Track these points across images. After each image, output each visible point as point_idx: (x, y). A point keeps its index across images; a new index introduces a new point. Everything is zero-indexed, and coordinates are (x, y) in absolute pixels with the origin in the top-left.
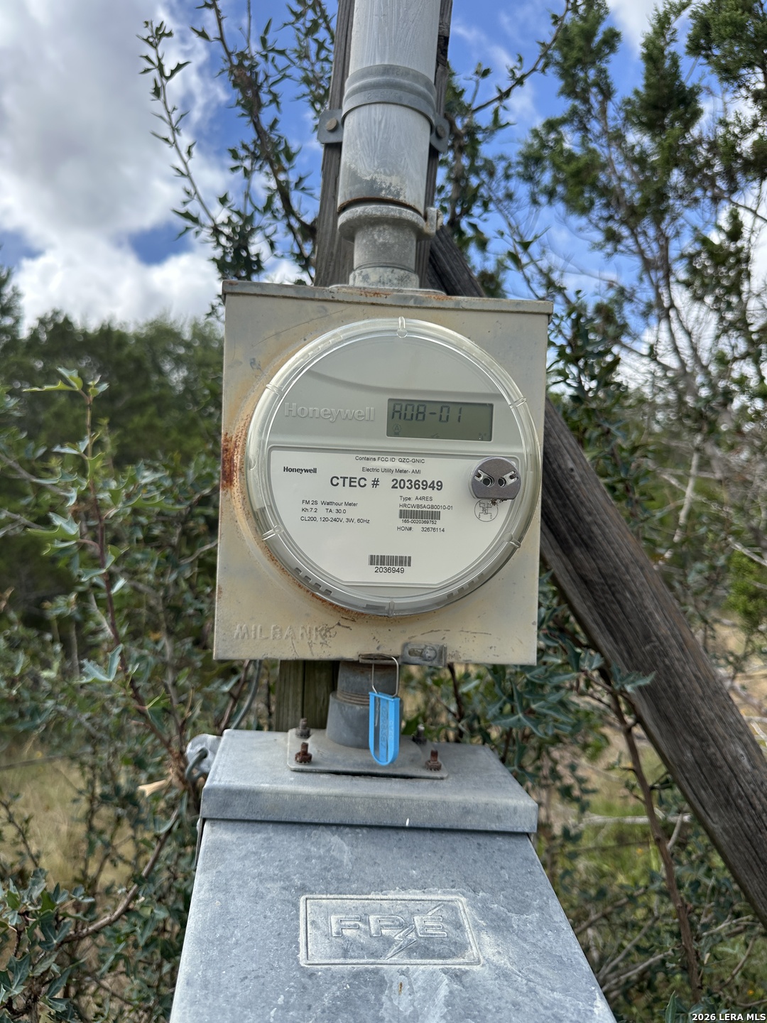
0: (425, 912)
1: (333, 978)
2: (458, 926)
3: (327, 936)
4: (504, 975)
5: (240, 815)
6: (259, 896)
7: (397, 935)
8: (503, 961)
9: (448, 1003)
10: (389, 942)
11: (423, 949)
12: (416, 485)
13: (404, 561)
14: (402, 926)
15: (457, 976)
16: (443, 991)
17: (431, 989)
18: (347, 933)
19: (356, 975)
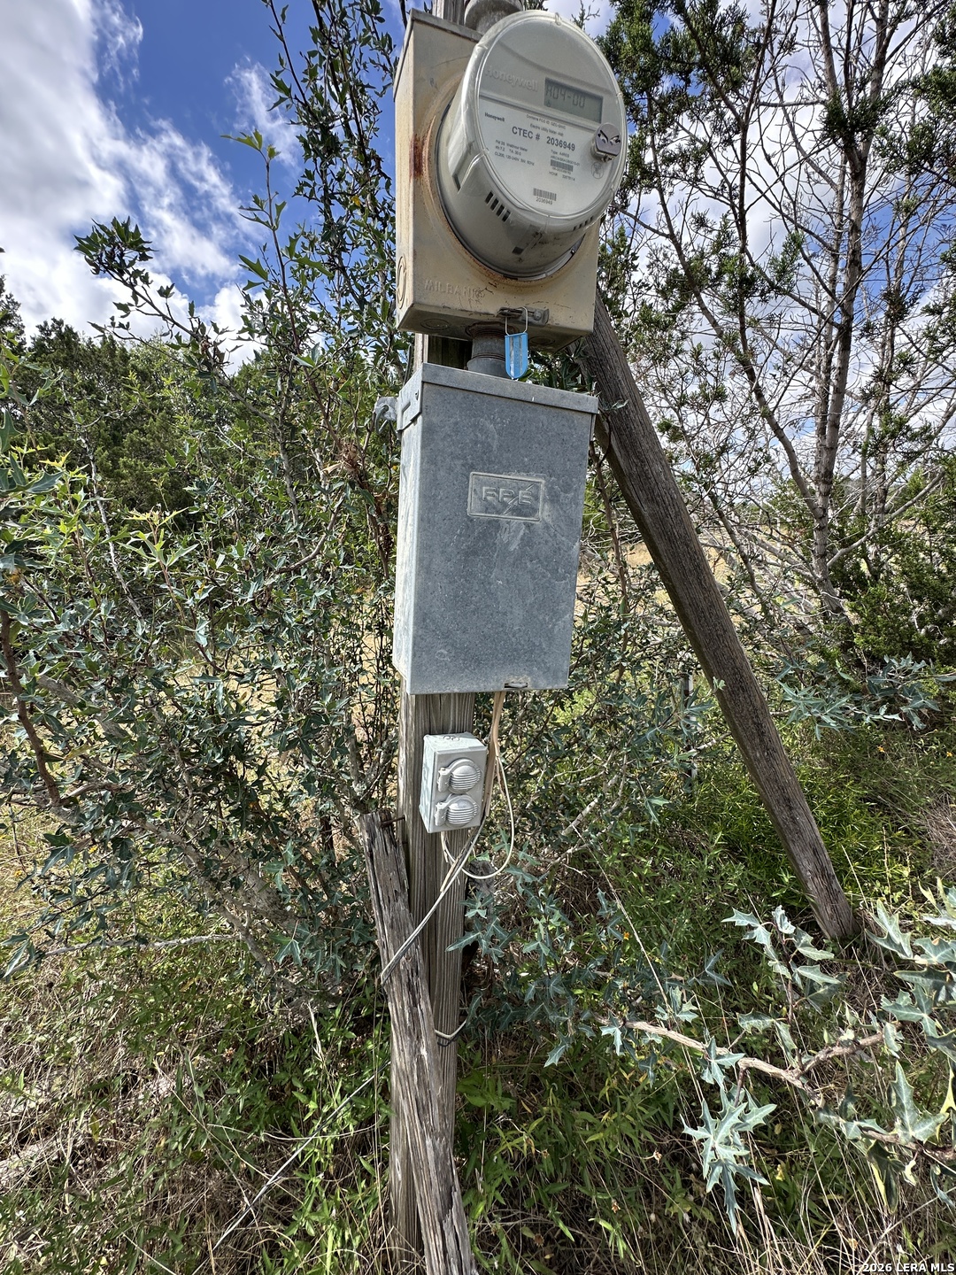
0: (524, 488)
1: (480, 523)
2: (537, 499)
3: (480, 499)
4: (547, 527)
5: (444, 383)
6: (450, 469)
7: (510, 502)
8: (549, 520)
9: (522, 539)
10: (505, 504)
11: (519, 510)
12: (560, 144)
13: (553, 197)
14: (513, 497)
15: (528, 526)
16: (521, 533)
17: (516, 531)
18: (489, 498)
19: (489, 522)
